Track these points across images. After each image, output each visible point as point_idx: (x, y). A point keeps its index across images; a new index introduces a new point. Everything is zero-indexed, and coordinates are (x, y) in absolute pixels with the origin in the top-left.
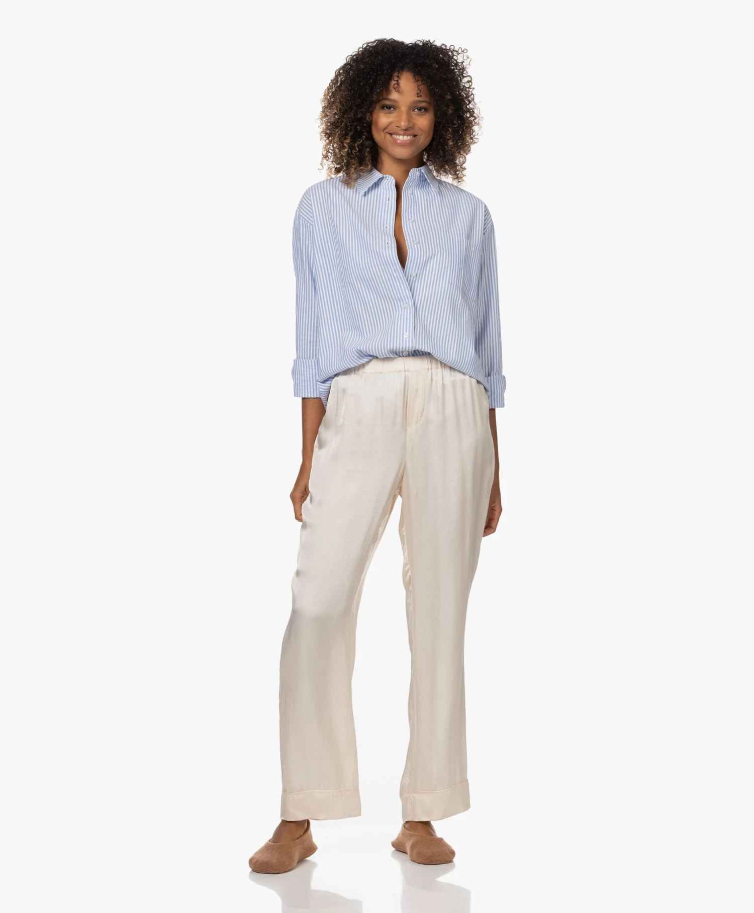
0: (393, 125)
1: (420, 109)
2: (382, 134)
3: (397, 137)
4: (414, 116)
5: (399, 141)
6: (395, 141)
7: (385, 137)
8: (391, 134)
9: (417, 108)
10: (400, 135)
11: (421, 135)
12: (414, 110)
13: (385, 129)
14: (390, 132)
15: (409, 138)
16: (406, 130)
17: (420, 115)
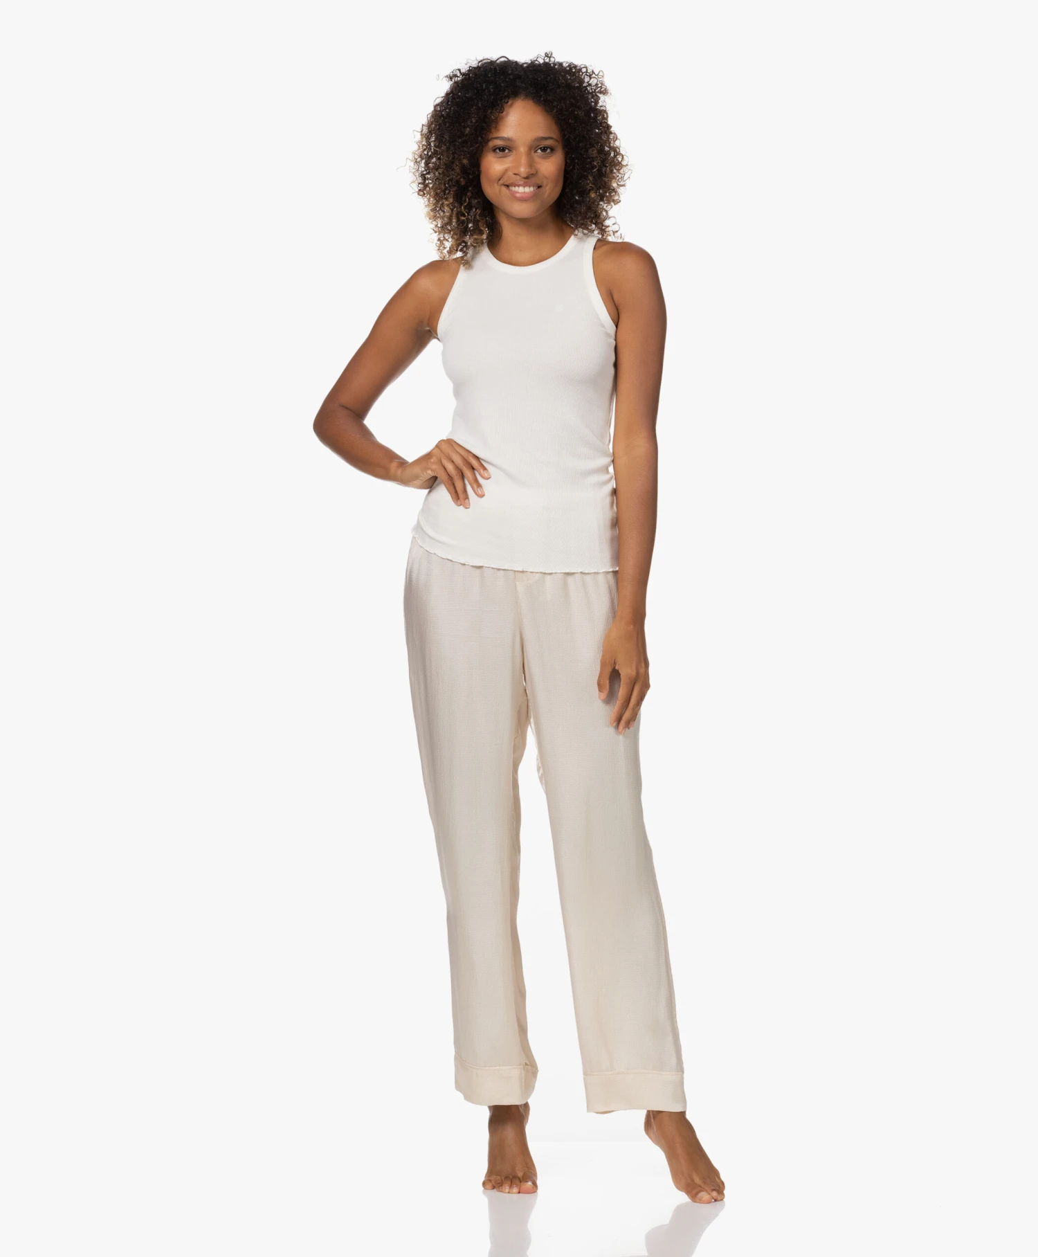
0: (510, 173)
1: (544, 149)
2: (497, 187)
3: (516, 189)
4: (537, 159)
5: (518, 195)
6: (513, 194)
7: (500, 190)
8: (508, 186)
9: (541, 148)
10: (519, 186)
11: (547, 185)
12: (536, 152)
13: (499, 180)
14: (506, 183)
15: (532, 189)
16: (527, 178)
17: (544, 158)
